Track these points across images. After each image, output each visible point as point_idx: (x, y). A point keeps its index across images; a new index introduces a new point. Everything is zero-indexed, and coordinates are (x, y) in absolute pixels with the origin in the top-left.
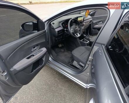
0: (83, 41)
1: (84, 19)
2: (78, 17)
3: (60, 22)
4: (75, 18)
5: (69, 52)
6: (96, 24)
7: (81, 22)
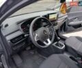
0: (57, 45)
1: (58, 16)
2: (49, 15)
3: (18, 23)
4: (45, 16)
5: (40, 55)
6: (72, 20)
7: (54, 21)
